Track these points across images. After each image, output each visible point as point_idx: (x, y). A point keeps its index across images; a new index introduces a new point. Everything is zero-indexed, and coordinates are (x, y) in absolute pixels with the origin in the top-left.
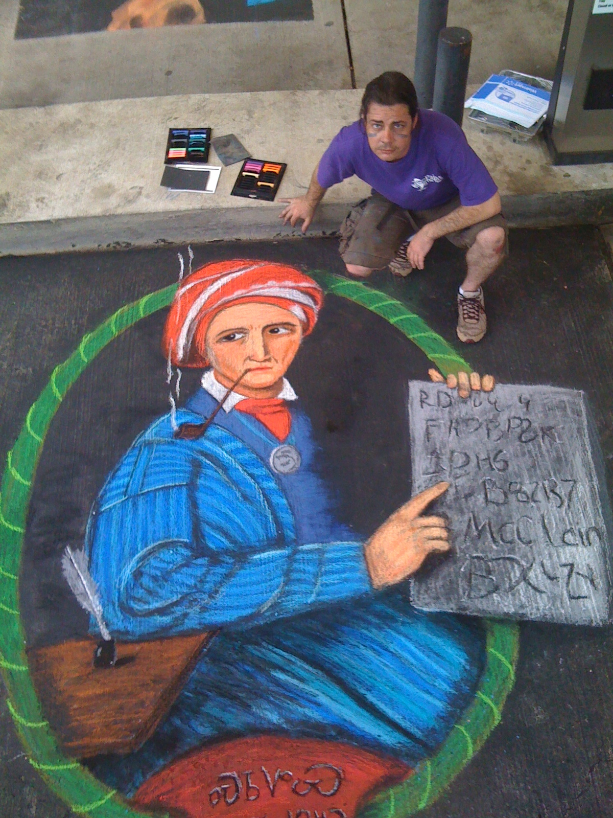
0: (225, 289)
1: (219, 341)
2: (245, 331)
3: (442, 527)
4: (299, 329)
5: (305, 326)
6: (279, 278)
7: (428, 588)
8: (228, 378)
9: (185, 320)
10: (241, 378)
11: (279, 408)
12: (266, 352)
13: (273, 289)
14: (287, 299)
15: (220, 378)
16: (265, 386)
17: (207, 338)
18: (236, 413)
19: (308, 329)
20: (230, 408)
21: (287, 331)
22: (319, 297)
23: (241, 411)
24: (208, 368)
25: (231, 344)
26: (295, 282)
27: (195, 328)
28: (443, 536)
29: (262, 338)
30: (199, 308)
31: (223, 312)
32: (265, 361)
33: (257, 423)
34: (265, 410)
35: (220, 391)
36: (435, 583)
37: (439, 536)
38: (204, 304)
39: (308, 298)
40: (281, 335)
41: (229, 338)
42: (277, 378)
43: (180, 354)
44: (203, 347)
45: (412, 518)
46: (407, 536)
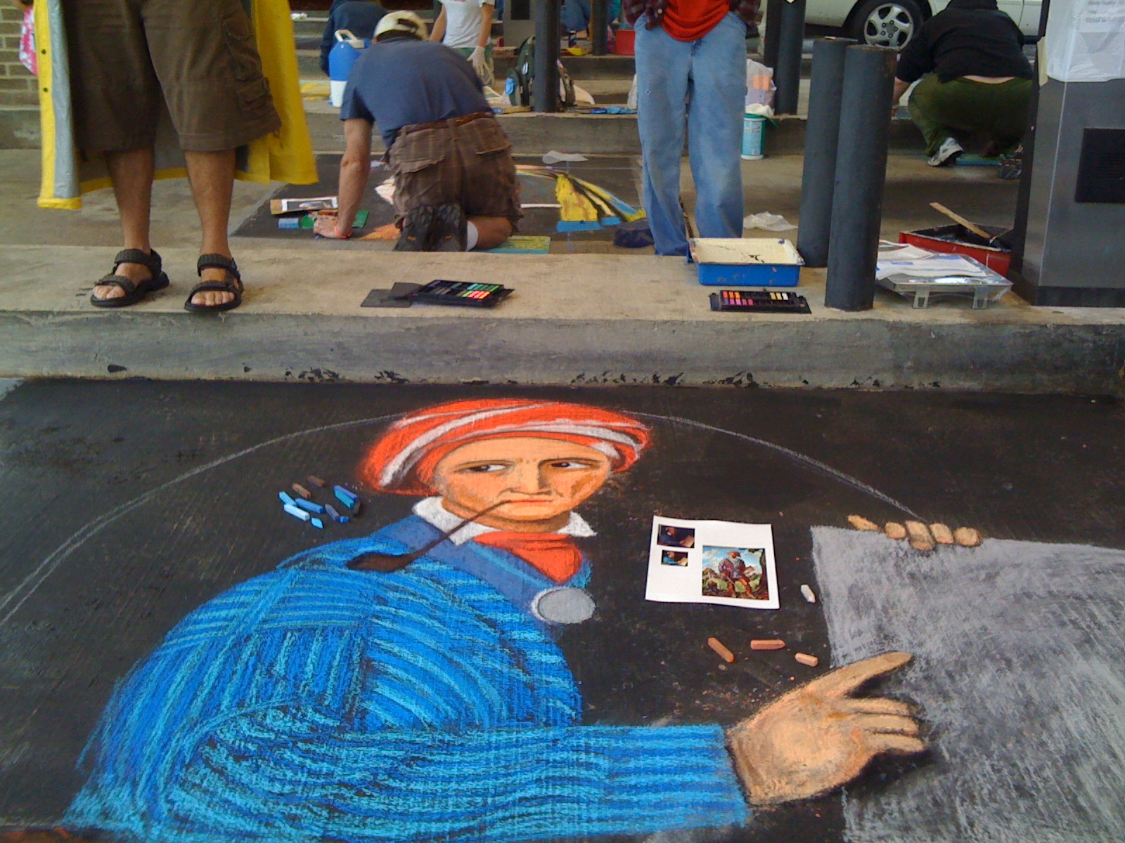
0: (479, 424)
1: (461, 471)
2: (508, 464)
3: (905, 716)
4: (606, 466)
5: (616, 465)
6: (575, 417)
7: (884, 812)
8: (468, 508)
9: (405, 447)
10: (492, 508)
11: (559, 544)
12: (542, 483)
13: (565, 426)
14: (588, 436)
15: (451, 507)
17: (439, 467)
18: (473, 547)
19: (621, 466)
20: (464, 540)
21: (583, 466)
22: (643, 436)
23: (483, 545)
24: (436, 494)
25: (480, 475)
26: (603, 421)
27: (419, 457)
28: (906, 729)
29: (536, 471)
30: (432, 438)
32: (539, 494)
33: (512, 558)
34: (530, 546)
35: (448, 521)
36: (899, 803)
37: (898, 728)
38: (442, 435)
39: (624, 436)
40: (573, 470)
41: (478, 469)
42: (559, 512)
43: (387, 479)
44: (429, 475)
45: (833, 698)
46: (824, 725)
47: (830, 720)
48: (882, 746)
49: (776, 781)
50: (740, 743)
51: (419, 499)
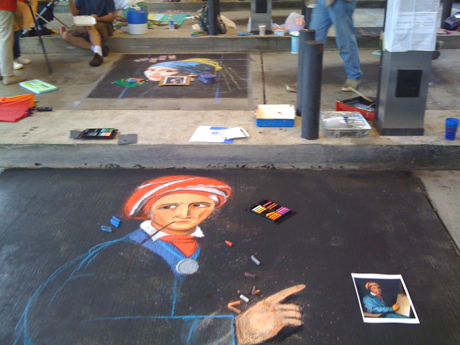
0: (170, 187)
1: (160, 208)
2: (178, 205)
4: (213, 206)
5: (217, 205)
6: (205, 183)
8: (160, 225)
9: (141, 198)
10: (168, 225)
11: (190, 240)
12: (189, 213)
13: (201, 188)
14: (208, 192)
15: (154, 225)
16: (183, 229)
17: (152, 207)
18: (159, 242)
19: (219, 205)
20: (157, 239)
21: (204, 206)
22: (229, 192)
23: (163, 241)
24: (149, 219)
25: (167, 210)
26: (215, 185)
27: (145, 202)
28: (297, 316)
29: (187, 208)
30: (151, 194)
31: (166, 197)
32: (187, 218)
33: (173, 247)
34: (179, 241)
35: (152, 231)
38: (155, 192)
39: (222, 192)
40: (201, 208)
41: (166, 207)
42: (193, 226)
43: (132, 212)
44: (148, 211)
45: (274, 304)
46: (269, 315)
47: (271, 313)
48: (287, 323)
49: (248, 337)
50: (239, 322)
51: (142, 221)
